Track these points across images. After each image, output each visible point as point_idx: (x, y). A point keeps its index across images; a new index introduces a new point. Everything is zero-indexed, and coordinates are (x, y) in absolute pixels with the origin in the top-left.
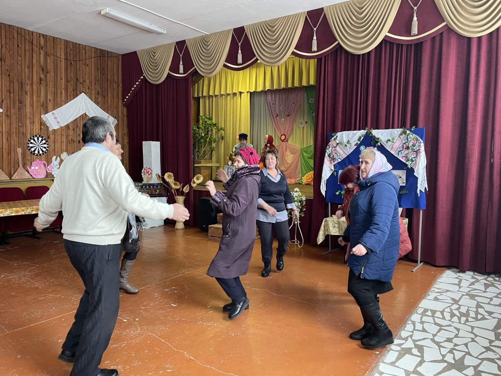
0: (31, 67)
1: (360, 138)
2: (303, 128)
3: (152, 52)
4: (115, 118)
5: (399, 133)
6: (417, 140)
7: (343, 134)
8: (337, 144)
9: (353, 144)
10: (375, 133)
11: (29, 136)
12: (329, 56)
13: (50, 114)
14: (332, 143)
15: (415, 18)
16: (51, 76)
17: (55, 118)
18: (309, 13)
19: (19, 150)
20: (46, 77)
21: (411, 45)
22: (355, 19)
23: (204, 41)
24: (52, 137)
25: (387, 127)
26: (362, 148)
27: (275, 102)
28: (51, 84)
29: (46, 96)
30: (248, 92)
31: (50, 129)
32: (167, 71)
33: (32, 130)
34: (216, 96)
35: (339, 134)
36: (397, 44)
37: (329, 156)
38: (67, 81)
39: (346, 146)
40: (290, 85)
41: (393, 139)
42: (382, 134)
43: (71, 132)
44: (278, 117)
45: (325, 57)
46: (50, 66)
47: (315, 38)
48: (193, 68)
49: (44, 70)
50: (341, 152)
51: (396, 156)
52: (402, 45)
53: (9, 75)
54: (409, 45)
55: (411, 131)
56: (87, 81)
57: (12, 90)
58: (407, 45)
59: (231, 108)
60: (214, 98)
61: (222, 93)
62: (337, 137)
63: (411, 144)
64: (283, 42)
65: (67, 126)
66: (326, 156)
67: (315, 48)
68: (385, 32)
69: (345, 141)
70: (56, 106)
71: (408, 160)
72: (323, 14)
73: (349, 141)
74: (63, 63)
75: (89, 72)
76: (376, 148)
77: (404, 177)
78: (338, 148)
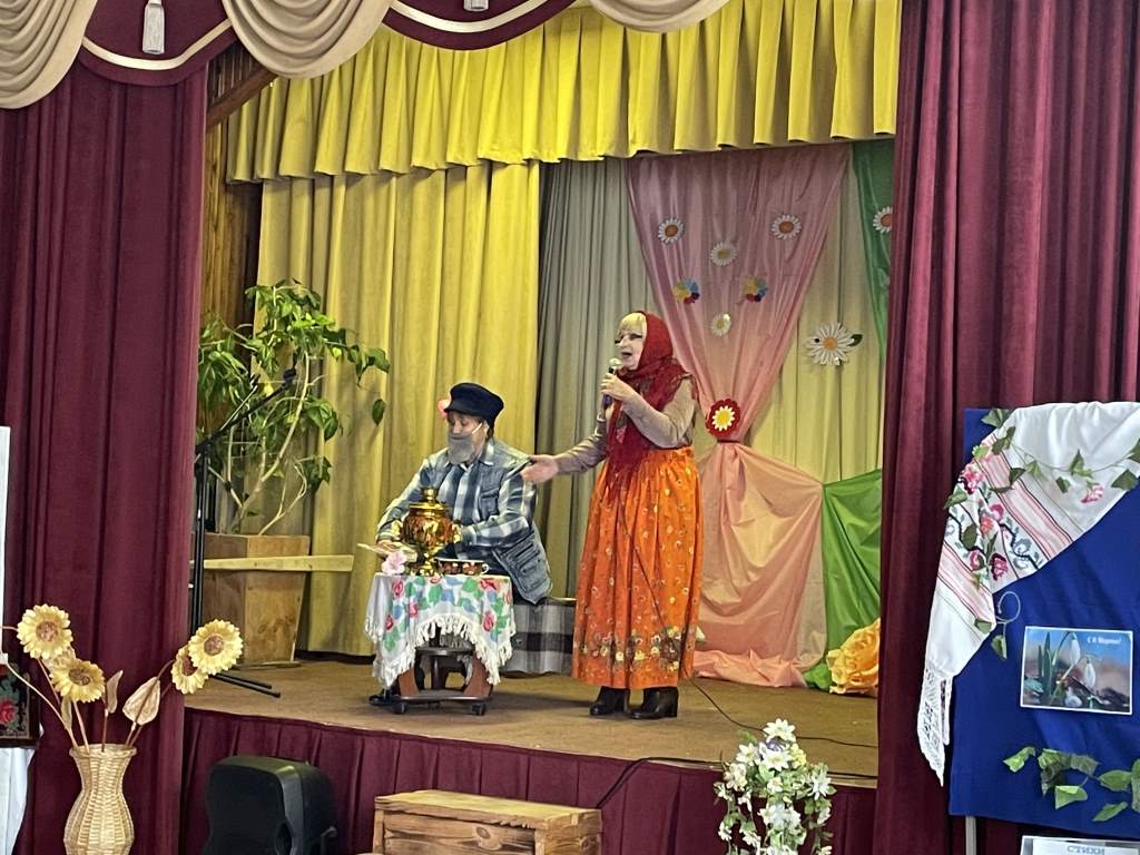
2: (840, 367)
7: (1045, 418)
8: (1015, 474)
9: (1105, 478)
14: (984, 465)
27: (684, 218)
30: (529, 163)
32: (74, 39)
34: (353, 179)
35: (1022, 417)
37: (967, 539)
39: (1062, 485)
40: (762, 134)
44: (696, 306)
48: (221, 28)
50: (1040, 524)
59: (430, 247)
60: (341, 191)
61: (385, 165)
62: (1011, 432)
66: (952, 537)
69: (1058, 455)
73: (1078, 458)
78: (1016, 498)
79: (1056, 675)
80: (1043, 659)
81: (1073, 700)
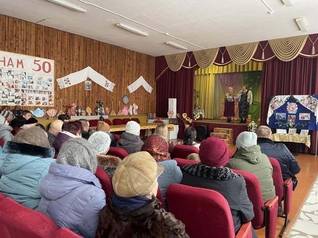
0: (125, 65)
1: (287, 98)
3: (173, 57)
4: (152, 87)
5: (307, 97)
6: (316, 100)
7: (278, 97)
8: (275, 101)
9: (284, 101)
10: (295, 96)
11: (123, 96)
12: (270, 62)
13: (130, 86)
14: (273, 100)
15: (314, 48)
16: (131, 68)
17: (132, 88)
18: (260, 42)
19: (120, 102)
20: (129, 68)
21: (311, 59)
22: (284, 46)
23: (203, 52)
24: (130, 96)
25: (300, 94)
26: (288, 103)
27: (225, 78)
28: (131, 72)
29: (129, 78)
30: (213, 74)
31: (130, 93)
32: (181, 65)
33: (124, 93)
35: (276, 97)
36: (304, 58)
37: (271, 106)
38: (136, 70)
39: (280, 102)
41: (304, 99)
42: (298, 97)
43: (136, 94)
44: (226, 86)
45: (268, 62)
46: (131, 64)
47: (263, 53)
48: (197, 64)
49: (129, 66)
50: (278, 105)
51: (306, 107)
52: (307, 59)
53: (118, 69)
54: (310, 58)
55: (313, 96)
56: (143, 70)
57: (118, 76)
58: (309, 59)
63: (313, 102)
64: (247, 55)
65: (135, 91)
66: (270, 106)
67: (263, 58)
68: (299, 53)
69: (279, 100)
70: (132, 82)
71: (311, 109)
72: (268, 43)
73: (281, 100)
74: (135, 62)
75: (144, 66)
76: (295, 103)
77: (309, 116)
78: (275, 103)
79: (279, 116)
80: (278, 115)
81: (280, 119)
